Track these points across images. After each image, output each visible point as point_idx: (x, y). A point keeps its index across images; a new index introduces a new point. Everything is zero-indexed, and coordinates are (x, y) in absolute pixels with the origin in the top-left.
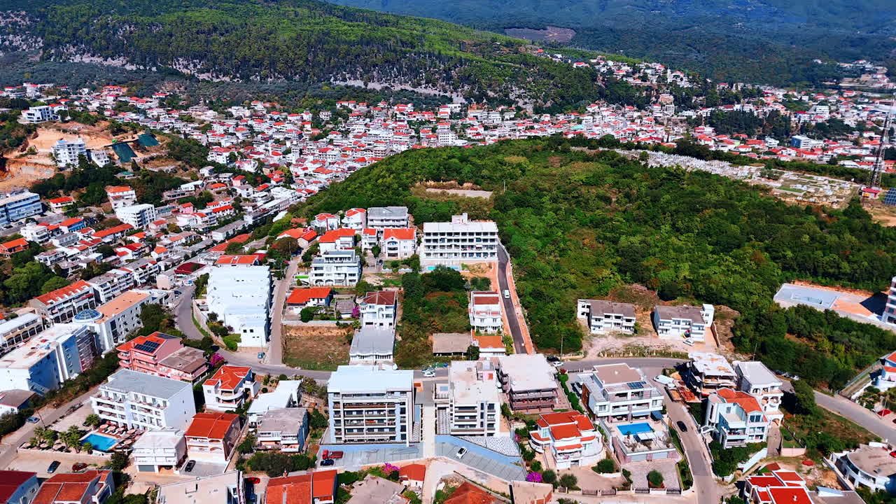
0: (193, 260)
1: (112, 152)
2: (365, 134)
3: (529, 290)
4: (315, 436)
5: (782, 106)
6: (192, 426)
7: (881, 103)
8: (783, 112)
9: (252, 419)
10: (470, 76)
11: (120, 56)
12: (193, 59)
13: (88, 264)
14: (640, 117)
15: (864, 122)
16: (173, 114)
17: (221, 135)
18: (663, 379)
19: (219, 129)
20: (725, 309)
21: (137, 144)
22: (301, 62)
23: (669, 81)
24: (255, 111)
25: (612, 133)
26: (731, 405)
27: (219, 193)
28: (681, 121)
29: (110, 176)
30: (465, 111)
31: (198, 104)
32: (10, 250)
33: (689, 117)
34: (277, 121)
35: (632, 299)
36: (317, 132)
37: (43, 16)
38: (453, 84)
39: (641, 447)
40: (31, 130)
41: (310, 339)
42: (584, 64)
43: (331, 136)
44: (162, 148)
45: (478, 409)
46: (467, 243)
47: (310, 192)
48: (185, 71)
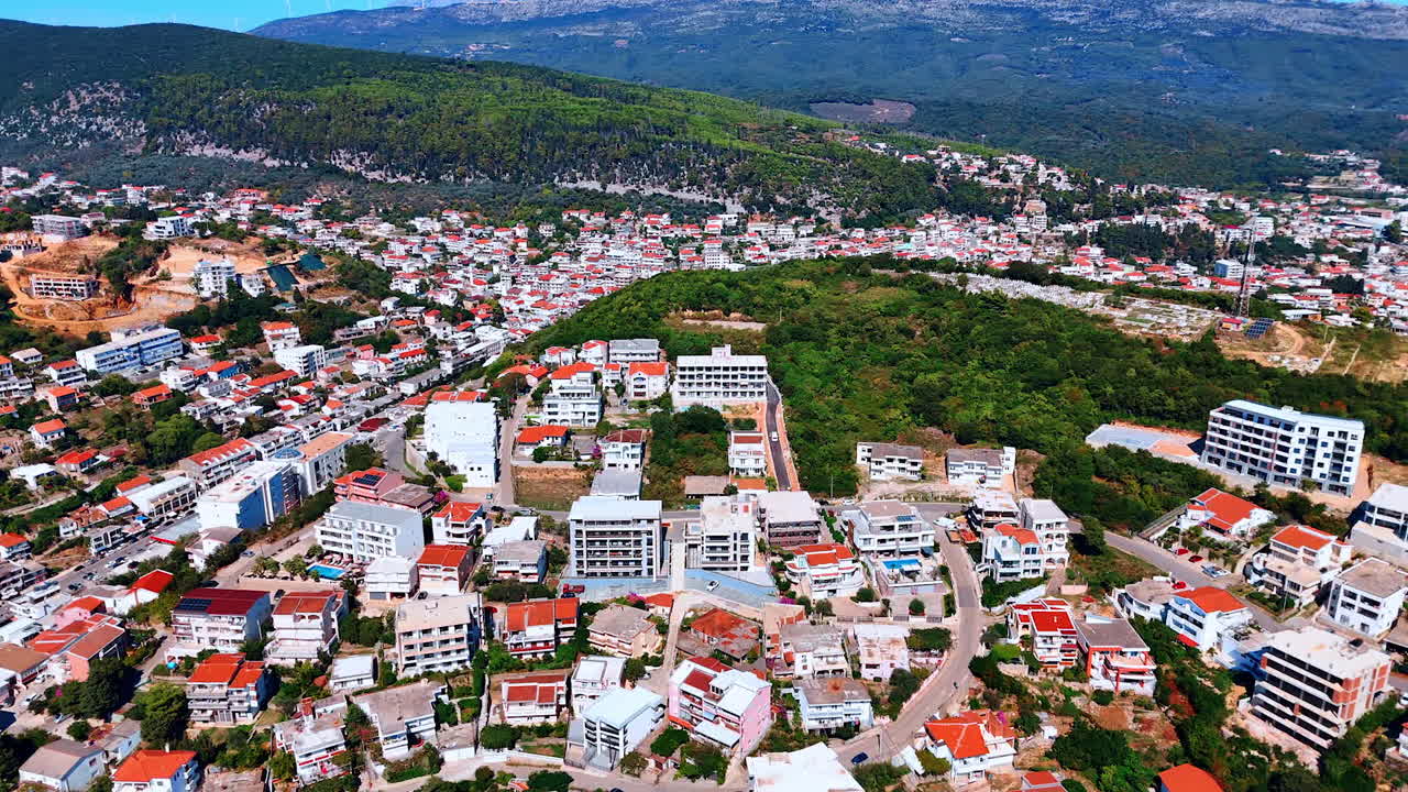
0: (380, 416)
1: (268, 277)
2: (602, 256)
3: (801, 431)
4: (554, 571)
5: (1203, 217)
6: (424, 556)
7: (1363, 213)
8: (1204, 226)
9: (486, 552)
10: (751, 174)
11: (257, 147)
12: (359, 152)
13: (247, 419)
14: (997, 234)
15: (1326, 240)
16: (333, 229)
17: (401, 257)
18: (944, 521)
19: (399, 249)
20: (1031, 453)
21: (299, 267)
22: (513, 155)
23: (1041, 181)
24: (448, 224)
25: (954, 256)
26: (1006, 538)
27: (407, 332)
28: (1057, 239)
29: (265, 309)
30: (744, 224)
31: (367, 214)
32: (150, 399)
33: (1068, 233)
34: (480, 237)
35: (924, 444)
36: (535, 252)
37: (144, 90)
38: (726, 187)
39: (905, 580)
40: (161, 248)
41: (545, 481)
42: (918, 158)
43: (554, 259)
44: (330, 272)
45: (731, 539)
46: (730, 380)
47: (528, 333)
48: (348, 168)
